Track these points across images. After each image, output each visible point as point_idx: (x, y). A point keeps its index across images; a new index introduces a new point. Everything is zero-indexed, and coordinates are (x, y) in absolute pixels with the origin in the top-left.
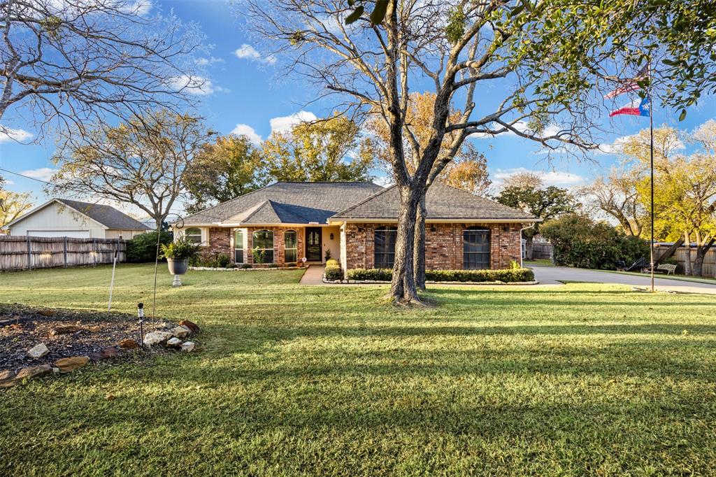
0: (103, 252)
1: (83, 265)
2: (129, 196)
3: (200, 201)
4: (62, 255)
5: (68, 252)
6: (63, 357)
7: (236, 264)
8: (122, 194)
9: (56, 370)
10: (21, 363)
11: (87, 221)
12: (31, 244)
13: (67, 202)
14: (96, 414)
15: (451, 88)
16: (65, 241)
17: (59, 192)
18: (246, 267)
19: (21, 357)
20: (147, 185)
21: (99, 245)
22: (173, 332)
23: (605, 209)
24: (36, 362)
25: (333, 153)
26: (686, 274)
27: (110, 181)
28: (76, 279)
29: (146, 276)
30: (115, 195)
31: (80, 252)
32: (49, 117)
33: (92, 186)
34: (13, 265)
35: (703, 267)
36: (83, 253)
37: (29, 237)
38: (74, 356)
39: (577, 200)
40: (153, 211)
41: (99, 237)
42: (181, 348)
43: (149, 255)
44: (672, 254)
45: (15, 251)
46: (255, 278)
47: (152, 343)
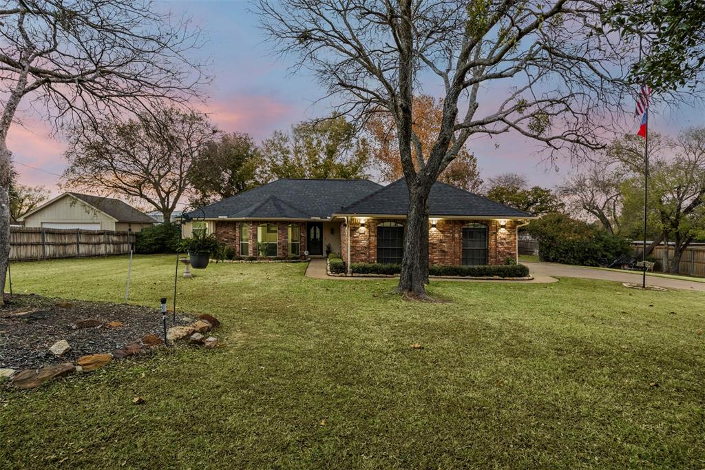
0: (114, 243)
1: (95, 256)
2: (137, 190)
3: (205, 196)
4: (75, 246)
5: (81, 243)
6: (85, 354)
7: (241, 256)
8: (131, 189)
9: (79, 368)
10: (41, 361)
11: (98, 214)
12: (45, 235)
13: (78, 196)
14: (126, 421)
15: (461, 86)
16: (78, 233)
17: (72, 186)
18: (251, 259)
19: (42, 354)
20: (155, 180)
21: (110, 237)
22: (194, 327)
23: (587, 209)
24: (57, 360)
25: (331, 152)
26: (664, 271)
27: (119, 175)
28: (90, 269)
29: (156, 267)
30: (125, 189)
31: (92, 244)
32: (63, 111)
33: (103, 180)
34: (29, 255)
35: (680, 265)
36: (95, 244)
37: (43, 229)
38: (96, 353)
39: (560, 200)
40: (160, 205)
41: (110, 230)
42: (204, 344)
43: (157, 247)
44: (651, 252)
45: (30, 242)
46: (262, 270)
47: (175, 338)
